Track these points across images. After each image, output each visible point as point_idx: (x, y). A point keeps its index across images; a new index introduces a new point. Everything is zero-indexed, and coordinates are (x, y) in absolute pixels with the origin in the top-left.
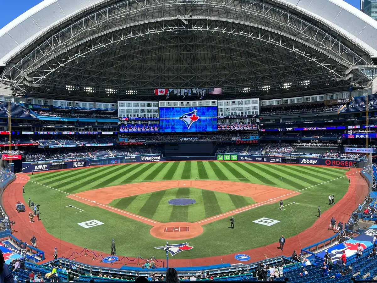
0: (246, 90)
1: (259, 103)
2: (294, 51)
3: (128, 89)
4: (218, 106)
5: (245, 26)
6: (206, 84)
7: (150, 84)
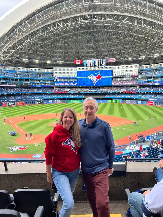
0: (130, 59)
1: (139, 67)
2: (159, 31)
3: (58, 60)
4: (113, 70)
5: (126, 16)
6: (105, 56)
7: (71, 57)
